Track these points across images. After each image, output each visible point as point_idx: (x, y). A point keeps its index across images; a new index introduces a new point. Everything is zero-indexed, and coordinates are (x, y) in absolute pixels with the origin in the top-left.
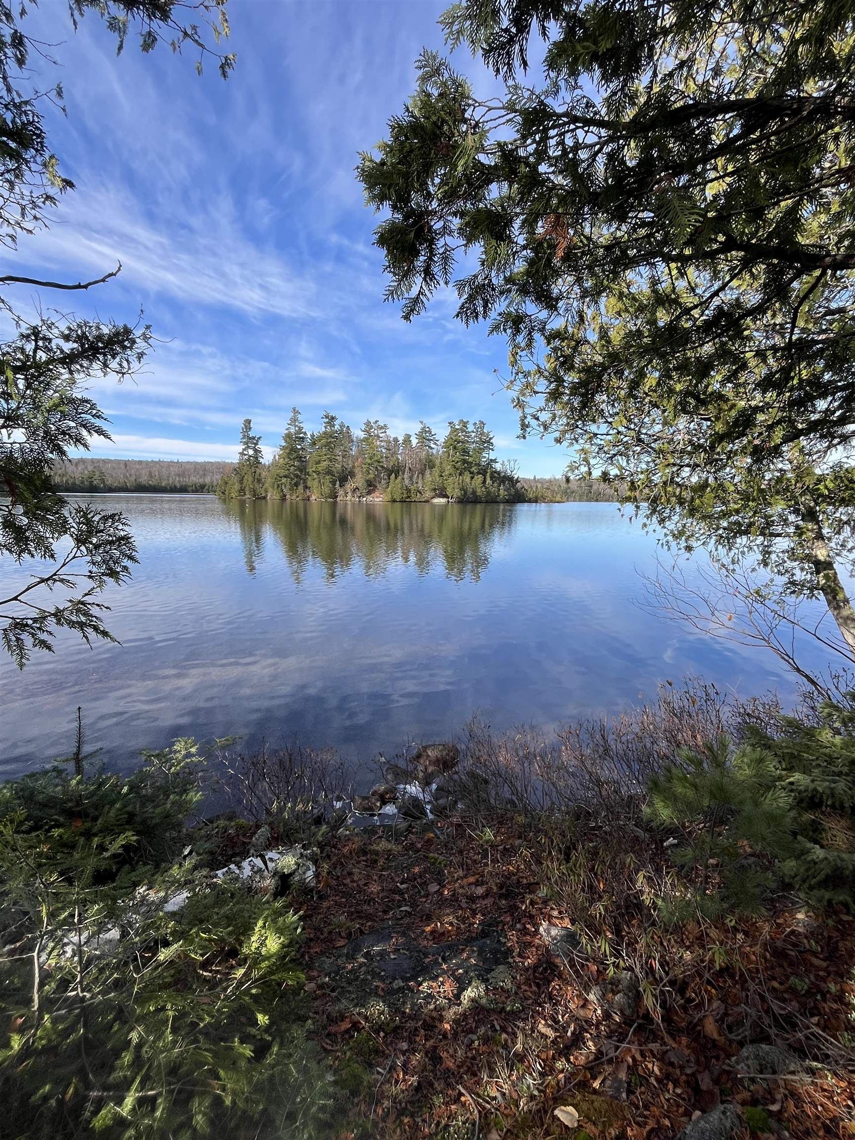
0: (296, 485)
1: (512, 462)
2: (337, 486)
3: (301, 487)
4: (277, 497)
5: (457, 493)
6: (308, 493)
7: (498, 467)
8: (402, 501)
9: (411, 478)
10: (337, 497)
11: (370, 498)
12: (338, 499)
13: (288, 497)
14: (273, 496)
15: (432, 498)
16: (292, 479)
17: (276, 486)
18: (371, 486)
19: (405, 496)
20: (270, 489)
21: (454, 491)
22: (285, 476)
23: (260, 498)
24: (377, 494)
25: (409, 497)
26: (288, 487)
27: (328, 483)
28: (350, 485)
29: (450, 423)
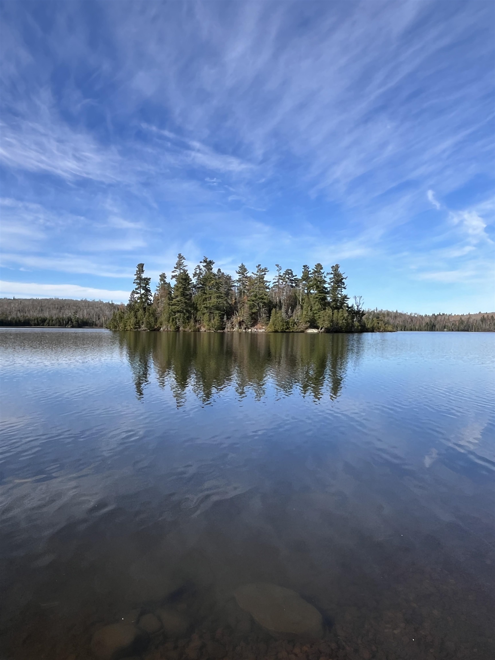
0: (189, 318)
1: (358, 299)
2: (225, 319)
3: (192, 321)
4: (172, 329)
5: (327, 324)
6: (198, 326)
7: (350, 302)
8: (283, 332)
9: (287, 312)
10: (224, 328)
11: (254, 330)
12: (226, 330)
13: (181, 329)
14: (166, 328)
15: (307, 328)
16: (185, 314)
17: (171, 320)
18: (254, 320)
19: (285, 327)
20: (165, 323)
21: (324, 323)
22: (178, 312)
23: (154, 330)
24: (259, 326)
25: (288, 328)
26: (181, 320)
27: (217, 318)
28: (235, 319)
29: (304, 266)
